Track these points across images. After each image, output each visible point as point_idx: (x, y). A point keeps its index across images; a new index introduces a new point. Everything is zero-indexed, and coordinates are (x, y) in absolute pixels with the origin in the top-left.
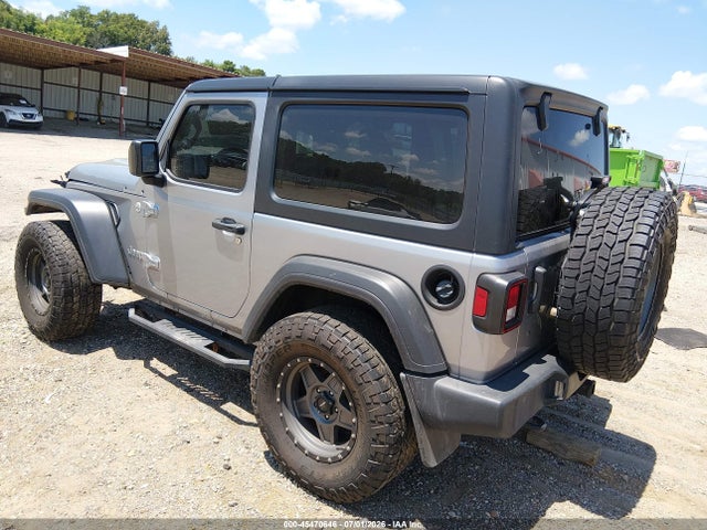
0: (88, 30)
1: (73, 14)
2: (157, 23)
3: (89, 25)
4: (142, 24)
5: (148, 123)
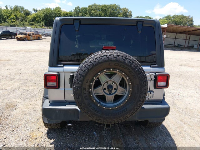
0: (169, 21)
1: (166, 17)
2: (190, 16)
3: (170, 20)
4: (185, 17)
5: (174, 45)
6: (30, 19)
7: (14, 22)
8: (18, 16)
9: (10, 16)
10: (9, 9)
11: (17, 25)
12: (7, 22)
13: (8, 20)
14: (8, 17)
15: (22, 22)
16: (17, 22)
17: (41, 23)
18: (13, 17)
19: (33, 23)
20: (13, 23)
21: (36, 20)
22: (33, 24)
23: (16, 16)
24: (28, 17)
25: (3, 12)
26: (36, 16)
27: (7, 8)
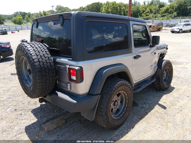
6: (163, 10)
7: (148, 15)
8: (152, 9)
9: (146, 10)
10: (146, 4)
11: (150, 18)
12: (142, 16)
13: (143, 15)
14: (144, 11)
15: (155, 14)
16: (151, 15)
17: (174, 14)
18: (148, 11)
19: (165, 14)
20: (147, 17)
21: (169, 11)
22: (165, 16)
23: (151, 10)
24: (161, 9)
25: (140, 8)
26: (169, 7)
27: (145, 4)
